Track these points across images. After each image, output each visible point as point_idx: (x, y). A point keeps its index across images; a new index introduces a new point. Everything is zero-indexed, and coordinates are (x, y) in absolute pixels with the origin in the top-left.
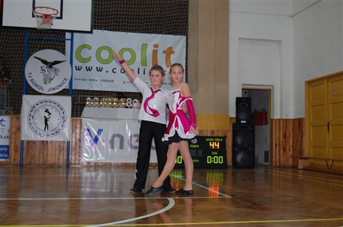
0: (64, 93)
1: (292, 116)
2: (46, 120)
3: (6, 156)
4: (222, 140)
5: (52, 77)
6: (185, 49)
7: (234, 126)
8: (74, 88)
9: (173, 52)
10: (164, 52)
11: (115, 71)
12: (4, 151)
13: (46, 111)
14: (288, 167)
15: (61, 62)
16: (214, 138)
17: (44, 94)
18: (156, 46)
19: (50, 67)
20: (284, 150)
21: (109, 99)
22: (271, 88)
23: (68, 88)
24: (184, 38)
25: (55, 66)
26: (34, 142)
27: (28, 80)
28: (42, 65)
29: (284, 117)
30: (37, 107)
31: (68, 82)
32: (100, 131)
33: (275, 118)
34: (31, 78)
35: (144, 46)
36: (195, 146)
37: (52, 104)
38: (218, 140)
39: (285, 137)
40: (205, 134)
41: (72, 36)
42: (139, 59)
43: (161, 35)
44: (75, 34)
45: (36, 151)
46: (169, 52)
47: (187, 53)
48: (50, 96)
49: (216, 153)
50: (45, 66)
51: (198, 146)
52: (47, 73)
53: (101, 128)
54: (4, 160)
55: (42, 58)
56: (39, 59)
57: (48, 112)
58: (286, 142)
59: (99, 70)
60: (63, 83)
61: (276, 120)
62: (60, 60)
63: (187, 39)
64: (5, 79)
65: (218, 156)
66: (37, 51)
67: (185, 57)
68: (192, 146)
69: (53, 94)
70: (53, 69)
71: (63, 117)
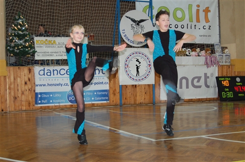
2: (138, 68)
3: (107, 98)
5: (140, 33)
6: (217, 8)
9: (210, 11)
10: (204, 11)
11: (171, 26)
12: (105, 94)
13: (137, 61)
15: (145, 20)
18: (198, 6)
19: (138, 24)
25: (141, 24)
26: (126, 86)
27: (123, 35)
28: (132, 23)
30: (130, 57)
34: (124, 34)
35: (190, 6)
37: (141, 55)
42: (187, 17)
45: (129, 93)
46: (207, 11)
47: (219, 11)
48: (138, 49)
50: (134, 24)
52: (136, 29)
54: (105, 102)
55: (132, 17)
56: (130, 18)
57: (139, 62)
62: (144, 19)
64: (92, 34)
66: (127, 11)
67: (218, 15)
68: (237, 84)
69: (141, 47)
70: (140, 26)
71: (150, 65)
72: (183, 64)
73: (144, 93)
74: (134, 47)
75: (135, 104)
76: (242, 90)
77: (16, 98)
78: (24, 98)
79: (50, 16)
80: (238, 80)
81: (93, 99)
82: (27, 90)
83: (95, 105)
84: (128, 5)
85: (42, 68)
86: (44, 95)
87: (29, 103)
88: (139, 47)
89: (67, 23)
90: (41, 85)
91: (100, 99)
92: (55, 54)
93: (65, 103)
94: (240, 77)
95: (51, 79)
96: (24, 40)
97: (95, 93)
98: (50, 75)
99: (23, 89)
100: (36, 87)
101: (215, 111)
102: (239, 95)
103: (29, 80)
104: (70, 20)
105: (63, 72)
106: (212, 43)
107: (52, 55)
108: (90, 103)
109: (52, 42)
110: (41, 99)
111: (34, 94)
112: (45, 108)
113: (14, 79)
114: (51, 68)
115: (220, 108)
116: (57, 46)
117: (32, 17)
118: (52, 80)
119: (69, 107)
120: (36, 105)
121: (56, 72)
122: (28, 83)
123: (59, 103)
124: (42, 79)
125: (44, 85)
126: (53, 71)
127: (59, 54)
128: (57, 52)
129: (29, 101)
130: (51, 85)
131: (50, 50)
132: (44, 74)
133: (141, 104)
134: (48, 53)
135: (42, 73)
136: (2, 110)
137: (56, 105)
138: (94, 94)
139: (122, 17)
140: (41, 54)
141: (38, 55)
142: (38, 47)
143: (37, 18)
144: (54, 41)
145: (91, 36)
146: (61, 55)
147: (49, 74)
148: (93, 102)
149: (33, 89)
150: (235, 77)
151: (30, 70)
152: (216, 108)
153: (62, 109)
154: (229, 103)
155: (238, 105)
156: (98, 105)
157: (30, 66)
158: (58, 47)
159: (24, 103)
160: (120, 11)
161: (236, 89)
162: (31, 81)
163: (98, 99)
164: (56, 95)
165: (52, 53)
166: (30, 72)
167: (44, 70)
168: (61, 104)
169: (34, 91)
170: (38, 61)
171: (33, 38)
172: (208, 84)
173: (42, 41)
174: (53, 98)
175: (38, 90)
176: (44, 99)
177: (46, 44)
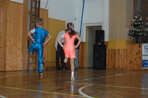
77: (131, 62)
78: (135, 63)
82: (138, 58)
85: (147, 45)
87: (139, 66)
90: (146, 55)
96: (137, 28)
99: (136, 57)
103: (139, 52)
110: (144, 64)
113: (131, 51)
120: (142, 68)
122: (138, 54)
129: (139, 65)
135: (147, 47)
136: (122, 69)
149: (141, 58)
157: (140, 44)
159: (135, 66)
162: (140, 52)
166: (140, 47)
169: (142, 59)
175: (144, 58)
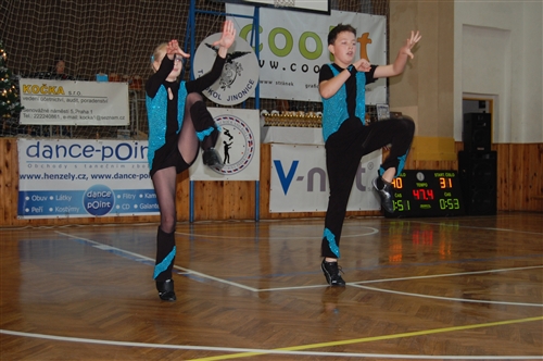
0: (249, 104)
1: (523, 141)
2: (226, 148)
4: (453, 175)
5: (232, 78)
6: (385, 36)
7: (460, 154)
8: (261, 96)
9: (370, 41)
11: (294, 67)
13: (225, 133)
14: (518, 211)
15: (243, 54)
16: (444, 172)
17: (223, 106)
19: (229, 60)
20: (514, 187)
21: (294, 113)
22: (493, 98)
23: (254, 96)
24: (384, 19)
25: (236, 60)
26: (203, 183)
29: (514, 141)
31: (254, 86)
32: (295, 164)
33: (500, 142)
36: (422, 185)
37: (234, 122)
38: (449, 175)
39: (515, 169)
40: (431, 167)
41: (257, 13)
43: (354, 14)
44: (261, 9)
45: (207, 197)
46: (365, 40)
47: (388, 42)
48: (230, 109)
49: (449, 194)
51: (425, 185)
53: (296, 159)
56: (213, 47)
57: (229, 135)
58: (515, 176)
59: (274, 66)
60: (248, 88)
61: (501, 145)
62: (242, 51)
63: (388, 21)
64: (137, 78)
65: (452, 197)
66: (210, 34)
67: (385, 49)
68: (418, 184)
69: (235, 107)
70: (233, 65)
71: (251, 143)
72: (315, 142)
73: (237, 199)
74: (220, 106)
75: (219, 218)
76: (427, 196)
79: (54, 37)
80: (420, 176)
81: (136, 206)
82: (2, 186)
83: (141, 220)
84: (211, 23)
85: (34, 142)
86: (37, 197)
87: (6, 213)
88: (230, 107)
89: (87, 52)
90: (30, 177)
91: (151, 207)
92: (61, 115)
93: (79, 213)
94: (423, 172)
95: (51, 165)
97: (141, 196)
98: (50, 157)
100: (21, 181)
101: (376, 235)
102: (422, 206)
103: (7, 165)
104: (93, 46)
105: (75, 151)
106: (373, 104)
107: (54, 117)
108: (131, 214)
109: (56, 90)
110: (30, 205)
111: (15, 194)
112: (38, 223)
114: (53, 143)
115: (384, 231)
116: (65, 99)
117: (16, 38)
118: (54, 166)
119: (87, 222)
120: (19, 217)
121: (61, 151)
122: (5, 170)
123: (67, 213)
124: (33, 164)
125: (38, 177)
126: (57, 148)
127: (70, 114)
128: (66, 111)
129: (6, 209)
130: (51, 177)
131: (50, 106)
132: (38, 155)
133: (231, 220)
134: (47, 111)
135: (33, 151)
137: (60, 216)
138: (138, 196)
139: (198, 45)
140: (32, 114)
141: (27, 116)
142: (27, 99)
143: (27, 39)
144: (61, 89)
145: (135, 81)
146: (74, 118)
147: (47, 154)
148: (136, 214)
149: (14, 184)
150: (416, 171)
151: (9, 146)
152: (376, 231)
153: (74, 225)
154: (402, 222)
155: (419, 225)
156: (145, 220)
157: (10, 138)
158: (68, 100)
160: (196, 33)
161: (416, 194)
162: (10, 167)
163: (146, 207)
164: (62, 198)
165: (55, 111)
166: (8, 150)
167: (38, 146)
168: (71, 216)
169: (17, 188)
170: (27, 126)
171: (17, 81)
172: (363, 184)
173: (36, 86)
174: (53, 204)
175: (25, 186)
176: (37, 204)
177: (44, 93)
